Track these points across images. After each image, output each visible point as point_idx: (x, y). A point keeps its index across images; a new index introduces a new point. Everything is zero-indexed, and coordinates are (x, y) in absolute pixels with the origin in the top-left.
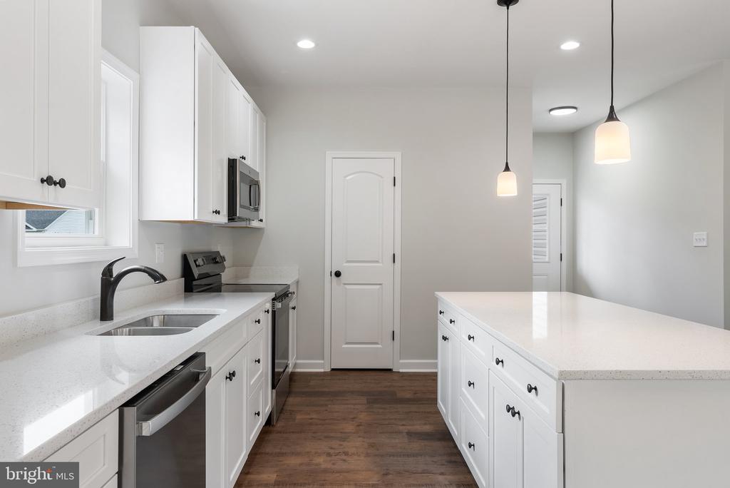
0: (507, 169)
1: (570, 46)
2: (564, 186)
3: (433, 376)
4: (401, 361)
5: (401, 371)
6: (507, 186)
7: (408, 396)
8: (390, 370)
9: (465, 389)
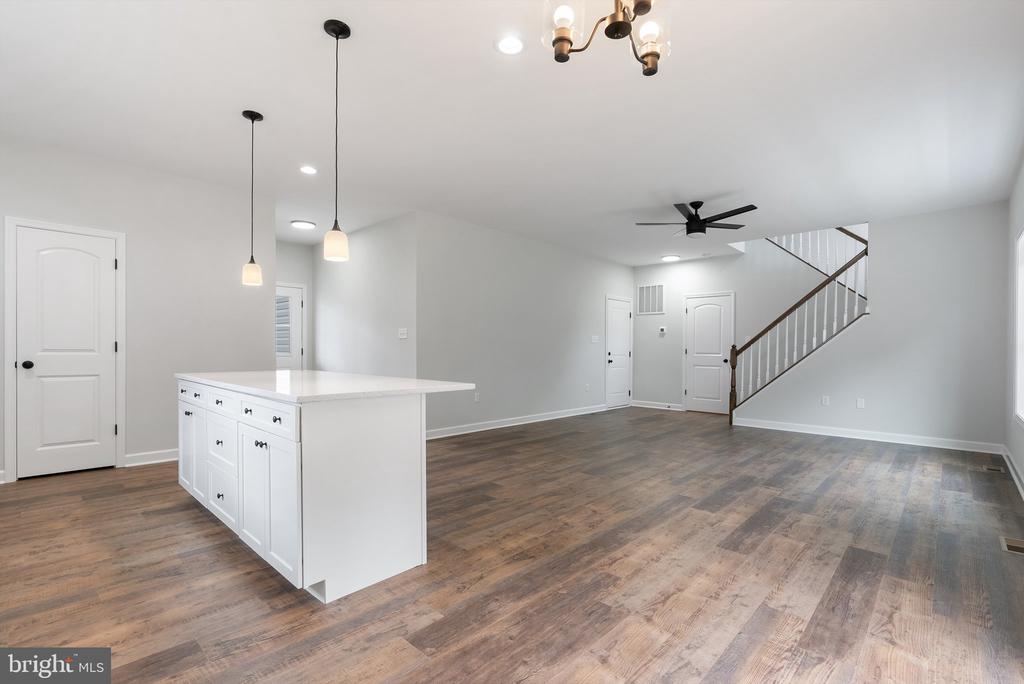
0: (252, 261)
1: (308, 170)
2: (305, 289)
3: (174, 465)
4: (128, 456)
5: (127, 466)
6: (252, 277)
7: (140, 484)
8: (112, 467)
9: (213, 451)
